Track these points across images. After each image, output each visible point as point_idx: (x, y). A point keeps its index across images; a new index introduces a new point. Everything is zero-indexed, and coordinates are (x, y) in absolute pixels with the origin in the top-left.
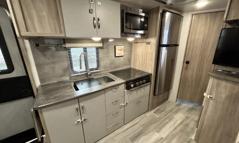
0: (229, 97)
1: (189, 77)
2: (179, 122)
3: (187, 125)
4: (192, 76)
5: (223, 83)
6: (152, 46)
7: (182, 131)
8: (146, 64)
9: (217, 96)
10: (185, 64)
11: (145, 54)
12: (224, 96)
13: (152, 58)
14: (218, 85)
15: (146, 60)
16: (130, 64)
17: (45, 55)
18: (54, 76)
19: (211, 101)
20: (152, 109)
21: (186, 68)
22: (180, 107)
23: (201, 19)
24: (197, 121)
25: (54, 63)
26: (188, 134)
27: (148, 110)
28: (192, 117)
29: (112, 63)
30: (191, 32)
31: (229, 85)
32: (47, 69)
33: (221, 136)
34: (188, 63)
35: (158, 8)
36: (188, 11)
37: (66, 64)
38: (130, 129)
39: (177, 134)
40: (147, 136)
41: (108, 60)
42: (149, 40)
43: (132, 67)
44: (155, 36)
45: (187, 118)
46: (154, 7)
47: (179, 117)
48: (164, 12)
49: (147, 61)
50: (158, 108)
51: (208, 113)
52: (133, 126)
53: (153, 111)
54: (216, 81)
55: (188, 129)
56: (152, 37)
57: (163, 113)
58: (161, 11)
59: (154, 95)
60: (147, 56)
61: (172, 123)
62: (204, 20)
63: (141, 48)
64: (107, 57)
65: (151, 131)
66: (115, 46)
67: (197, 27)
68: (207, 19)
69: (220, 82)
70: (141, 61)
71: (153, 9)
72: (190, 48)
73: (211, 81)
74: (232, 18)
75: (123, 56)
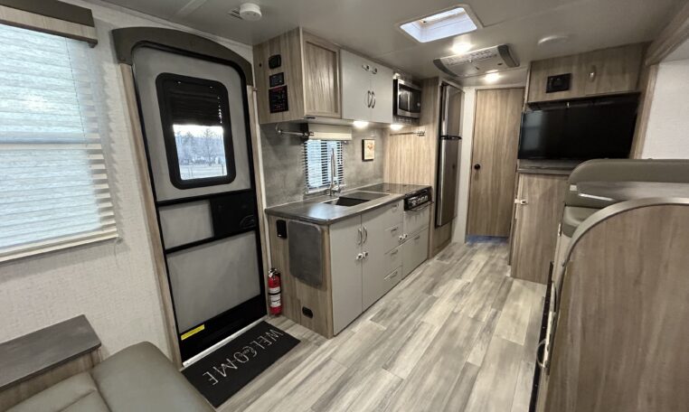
0: (544, 195)
1: (482, 193)
2: (482, 264)
3: (494, 265)
4: (486, 189)
5: (535, 179)
6: (428, 138)
7: (490, 271)
8: (419, 172)
9: (531, 199)
10: (474, 171)
11: (415, 153)
12: (537, 196)
13: (430, 160)
14: (530, 184)
15: (419, 165)
16: (382, 177)
17: (276, 152)
18: (284, 192)
19: (525, 208)
20: (433, 256)
21: (477, 177)
22: (475, 248)
23: (488, 97)
24: (506, 259)
25: (285, 167)
26: (500, 272)
27: (428, 259)
28: (498, 255)
29: (358, 173)
30: (477, 116)
31: (542, 180)
32: (277, 178)
33: (542, 253)
34: (477, 167)
35: (436, 79)
36: (470, 85)
37: (300, 171)
38: (416, 283)
39: (487, 275)
40: (445, 286)
41: (353, 165)
42: (421, 129)
43: (387, 180)
44: (434, 122)
45: (491, 257)
46: (430, 76)
47: (480, 259)
48: (444, 85)
49: (421, 165)
50: (441, 253)
51: (524, 225)
52: (416, 279)
53: (436, 258)
54: (526, 178)
55: (498, 268)
56: (427, 123)
57: (453, 258)
58: (440, 84)
59: (436, 226)
60: (419, 158)
61: (472, 267)
62: (493, 99)
63: (405, 143)
64: (354, 159)
65: (449, 279)
66: (363, 141)
67: (485, 109)
68: (496, 97)
69: (531, 178)
70: (407, 168)
71: (428, 80)
72: (478, 142)
73: (522, 180)
74: (533, 100)
75: (372, 160)
